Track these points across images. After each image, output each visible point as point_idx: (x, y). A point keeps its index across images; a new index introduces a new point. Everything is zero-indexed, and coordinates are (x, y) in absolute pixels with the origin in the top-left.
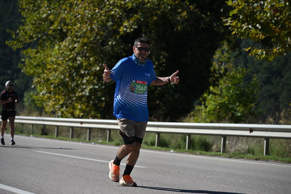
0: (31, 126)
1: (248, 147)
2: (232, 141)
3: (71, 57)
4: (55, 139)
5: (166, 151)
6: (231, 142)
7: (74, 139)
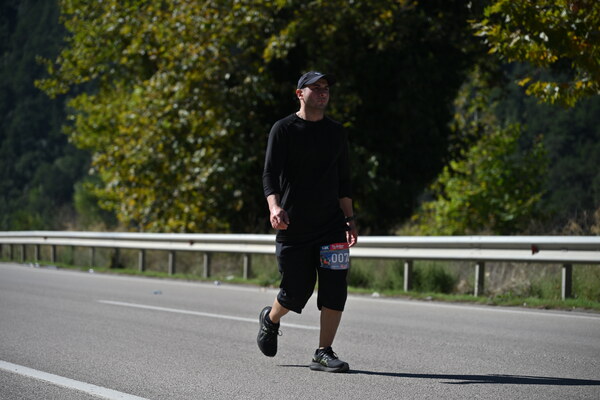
0: (90, 251)
1: (529, 283)
2: (497, 272)
3: (167, 109)
4: (140, 275)
5: (363, 294)
6: (494, 272)
7: (177, 275)
